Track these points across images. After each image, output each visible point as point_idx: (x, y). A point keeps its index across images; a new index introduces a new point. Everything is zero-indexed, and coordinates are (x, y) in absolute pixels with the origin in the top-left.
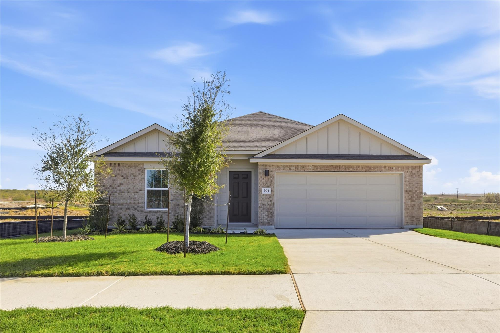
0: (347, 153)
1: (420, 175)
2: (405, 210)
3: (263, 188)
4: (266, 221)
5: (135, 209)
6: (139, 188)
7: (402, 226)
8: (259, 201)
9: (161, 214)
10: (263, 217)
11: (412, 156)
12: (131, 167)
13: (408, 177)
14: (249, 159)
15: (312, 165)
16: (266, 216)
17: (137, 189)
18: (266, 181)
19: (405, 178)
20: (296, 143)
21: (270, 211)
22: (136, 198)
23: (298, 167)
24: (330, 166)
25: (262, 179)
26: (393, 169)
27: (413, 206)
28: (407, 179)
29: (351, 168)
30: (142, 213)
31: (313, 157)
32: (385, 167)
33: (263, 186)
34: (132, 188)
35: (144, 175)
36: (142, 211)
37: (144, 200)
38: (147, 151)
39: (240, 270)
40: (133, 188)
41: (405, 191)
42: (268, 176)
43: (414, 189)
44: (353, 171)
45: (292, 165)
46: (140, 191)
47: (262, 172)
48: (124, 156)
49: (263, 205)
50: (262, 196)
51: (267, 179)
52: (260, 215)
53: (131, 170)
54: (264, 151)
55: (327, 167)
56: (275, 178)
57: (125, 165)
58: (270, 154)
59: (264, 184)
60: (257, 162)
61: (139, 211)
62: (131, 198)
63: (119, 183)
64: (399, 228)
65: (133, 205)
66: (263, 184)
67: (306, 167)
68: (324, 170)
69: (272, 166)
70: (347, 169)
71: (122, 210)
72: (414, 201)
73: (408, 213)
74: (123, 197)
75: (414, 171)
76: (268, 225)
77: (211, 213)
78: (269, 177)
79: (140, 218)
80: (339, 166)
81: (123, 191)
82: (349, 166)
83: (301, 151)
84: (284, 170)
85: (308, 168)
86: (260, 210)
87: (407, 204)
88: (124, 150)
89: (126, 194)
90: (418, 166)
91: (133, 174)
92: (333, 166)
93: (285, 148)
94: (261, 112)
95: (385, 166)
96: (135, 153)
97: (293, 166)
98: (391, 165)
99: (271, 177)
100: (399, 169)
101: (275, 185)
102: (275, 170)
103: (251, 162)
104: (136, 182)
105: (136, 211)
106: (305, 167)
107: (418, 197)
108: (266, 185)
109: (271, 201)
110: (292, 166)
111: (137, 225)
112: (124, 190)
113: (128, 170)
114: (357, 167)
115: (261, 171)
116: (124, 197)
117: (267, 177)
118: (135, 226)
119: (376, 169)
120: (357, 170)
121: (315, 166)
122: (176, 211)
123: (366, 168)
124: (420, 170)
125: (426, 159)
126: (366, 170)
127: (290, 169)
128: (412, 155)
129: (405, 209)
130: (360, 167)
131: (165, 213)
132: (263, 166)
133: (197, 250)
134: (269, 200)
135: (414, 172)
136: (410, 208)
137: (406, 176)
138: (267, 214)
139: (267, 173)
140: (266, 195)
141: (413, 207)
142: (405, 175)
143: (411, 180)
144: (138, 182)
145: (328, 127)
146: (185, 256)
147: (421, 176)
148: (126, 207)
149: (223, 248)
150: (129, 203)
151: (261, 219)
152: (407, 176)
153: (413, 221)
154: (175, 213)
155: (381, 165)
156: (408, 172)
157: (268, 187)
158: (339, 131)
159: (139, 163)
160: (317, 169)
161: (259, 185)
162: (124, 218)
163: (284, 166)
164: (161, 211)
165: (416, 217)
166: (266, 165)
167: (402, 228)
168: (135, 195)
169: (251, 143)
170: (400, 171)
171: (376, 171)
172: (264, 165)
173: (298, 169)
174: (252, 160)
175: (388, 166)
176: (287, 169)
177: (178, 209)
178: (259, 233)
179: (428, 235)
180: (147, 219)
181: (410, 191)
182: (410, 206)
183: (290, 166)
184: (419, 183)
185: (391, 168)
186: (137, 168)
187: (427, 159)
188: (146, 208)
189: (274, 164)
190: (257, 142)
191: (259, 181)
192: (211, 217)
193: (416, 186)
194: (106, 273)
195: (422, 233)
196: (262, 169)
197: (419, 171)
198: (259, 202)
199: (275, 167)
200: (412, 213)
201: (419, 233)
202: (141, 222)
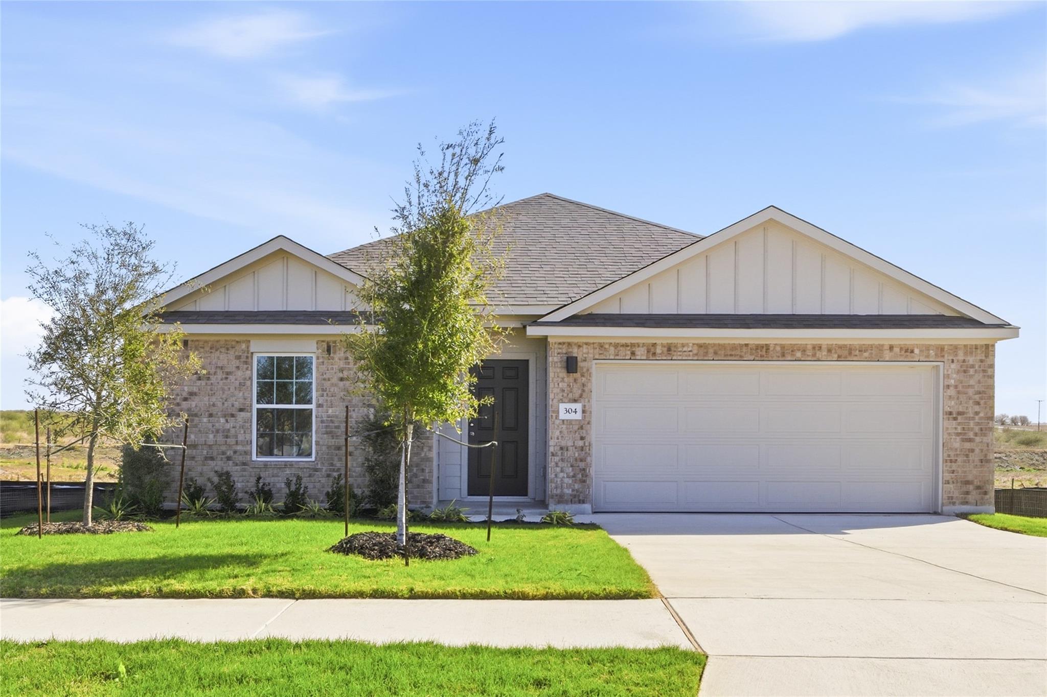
0: (788, 312)
1: (987, 371)
2: (944, 465)
3: (560, 404)
4: (568, 491)
5: (229, 458)
6: (237, 405)
7: (938, 508)
8: (551, 439)
9: (293, 471)
10: (562, 480)
11: (966, 319)
12: (216, 350)
13: (954, 376)
14: (525, 327)
15: (694, 344)
16: (568, 479)
17: (233, 406)
18: (569, 386)
19: (946, 376)
20: (648, 284)
21: (578, 466)
22: (229, 430)
23: (655, 349)
24: (741, 346)
25: (560, 380)
26: (913, 354)
27: (967, 453)
28: (952, 382)
29: (799, 350)
30: (244, 470)
31: (694, 322)
32: (890, 348)
33: (561, 399)
34: (219, 404)
35: (250, 369)
36: (244, 464)
37: (251, 437)
38: (258, 307)
39: (547, 590)
40: (223, 404)
41: (946, 412)
42: (576, 372)
43: (971, 409)
44: (802, 359)
45: (638, 343)
46: (241, 413)
47: (560, 362)
48: (200, 321)
49: (562, 448)
50: (558, 426)
51: (571, 380)
52: (553, 476)
53: (218, 358)
54: (565, 305)
55: (734, 347)
56: (594, 379)
57: (201, 343)
58: (580, 314)
59: (565, 395)
60: (547, 336)
61: (237, 465)
62: (218, 431)
63: (186, 390)
64: (929, 513)
65: (224, 448)
66: (561, 394)
67: (675, 349)
68: (726, 355)
69: (585, 346)
70: (786, 353)
71: (193, 462)
72: (970, 440)
73: (953, 473)
74: (197, 427)
75: (971, 360)
76: (575, 503)
77: (423, 470)
78: (577, 375)
79: (243, 482)
80: (766, 345)
81: (196, 411)
82: (793, 346)
83: (664, 306)
84: (618, 355)
85: (680, 351)
86: (553, 463)
87: (951, 449)
88: (198, 305)
89: (205, 420)
90: (982, 346)
91: (222, 367)
92: (750, 346)
93: (619, 297)
94: (548, 196)
95: (890, 345)
96: (227, 312)
97: (643, 347)
98: (908, 343)
99: (583, 376)
100: (929, 353)
101: (594, 394)
102: (594, 357)
103: (530, 334)
104: (229, 389)
105: (231, 463)
106: (672, 349)
107: (981, 429)
108: (570, 395)
109: (582, 438)
110: (639, 346)
111: (237, 501)
112: (200, 409)
113: (210, 356)
114: (814, 348)
115: (556, 359)
116: (199, 426)
117: (571, 374)
118: (231, 503)
119: (866, 354)
120: (814, 355)
121: (700, 346)
122: (332, 464)
123: (840, 352)
124: (987, 356)
125: (1002, 325)
126: (839, 357)
127: (633, 353)
128: (965, 316)
129: (946, 462)
130: (824, 347)
131: (305, 470)
132: (561, 346)
133: (430, 552)
134: (577, 436)
135: (971, 362)
136: (959, 459)
137: (949, 373)
138: (571, 474)
139: (571, 365)
140: (570, 422)
141: (967, 456)
142: (947, 371)
143: (963, 384)
144: (235, 388)
145: (735, 242)
146: (407, 564)
147: (990, 373)
148: (206, 454)
149: (485, 550)
150: (212, 443)
151: (556, 488)
152: (952, 373)
153: (967, 493)
154: (330, 470)
155: (881, 343)
156: (955, 361)
157: (575, 401)
158: (765, 251)
159: (237, 339)
160: (706, 354)
161: (551, 396)
162: (200, 481)
163: (616, 346)
164: (293, 463)
165: (975, 483)
166: (569, 344)
167: (936, 513)
168: (227, 421)
169: (528, 285)
170: (931, 360)
171: (866, 358)
172: (564, 343)
173: (654, 354)
174: (532, 331)
175: (900, 345)
176: (626, 355)
177: (339, 458)
178: (555, 522)
179: (1006, 530)
180: (261, 485)
181: (959, 413)
182: (958, 453)
183: (635, 346)
184: (984, 392)
185: (906, 351)
186: (231, 352)
187: (1006, 325)
188: (254, 458)
189: (591, 341)
190: (544, 282)
191: (551, 385)
192: (424, 481)
193: (978, 399)
194: (253, 593)
195: (990, 526)
196: (558, 354)
197: (984, 358)
198: (552, 443)
199: (594, 348)
200: (965, 472)
201: (983, 525)
202: (246, 492)
